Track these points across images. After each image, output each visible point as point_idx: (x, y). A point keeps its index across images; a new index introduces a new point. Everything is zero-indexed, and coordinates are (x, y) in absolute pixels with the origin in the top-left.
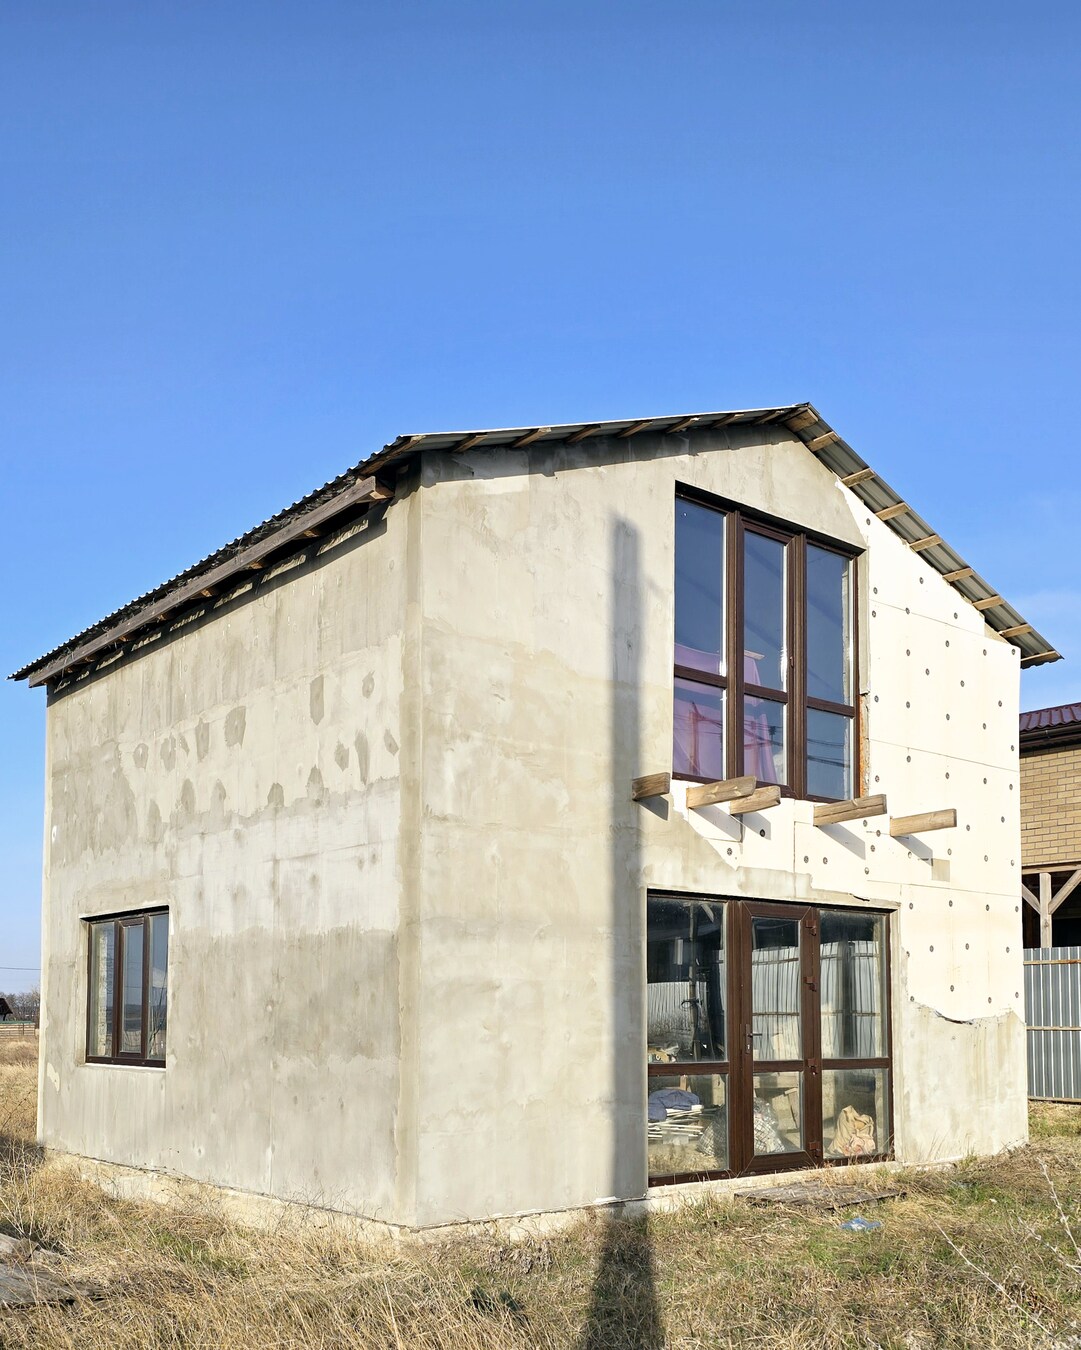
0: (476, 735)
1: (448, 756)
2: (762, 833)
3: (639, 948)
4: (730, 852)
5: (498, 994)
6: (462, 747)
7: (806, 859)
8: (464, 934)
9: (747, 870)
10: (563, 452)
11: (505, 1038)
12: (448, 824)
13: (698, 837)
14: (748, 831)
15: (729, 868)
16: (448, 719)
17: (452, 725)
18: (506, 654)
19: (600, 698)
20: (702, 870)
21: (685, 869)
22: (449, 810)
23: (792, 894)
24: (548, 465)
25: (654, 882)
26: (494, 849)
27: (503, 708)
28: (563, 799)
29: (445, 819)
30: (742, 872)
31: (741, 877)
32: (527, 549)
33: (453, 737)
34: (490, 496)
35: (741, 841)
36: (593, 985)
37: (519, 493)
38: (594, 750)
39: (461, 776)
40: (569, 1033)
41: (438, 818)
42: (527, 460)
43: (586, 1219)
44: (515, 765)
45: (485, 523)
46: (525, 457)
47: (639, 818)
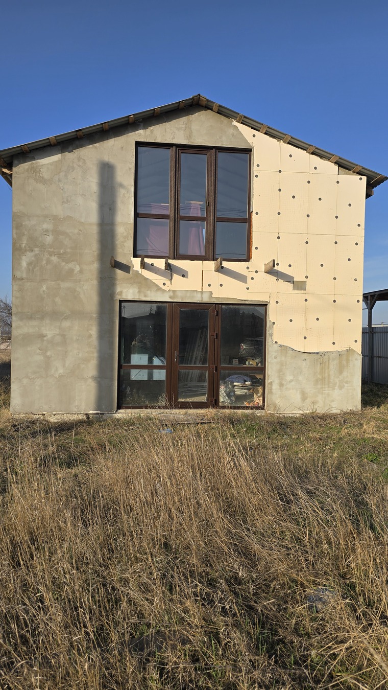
0: (36, 249)
1: (24, 258)
2: (183, 276)
3: (113, 322)
4: (164, 284)
5: (45, 338)
6: (29, 254)
7: (209, 285)
8: (31, 318)
9: (174, 291)
10: (77, 142)
11: (49, 353)
12: (24, 281)
13: (146, 279)
14: (175, 276)
15: (164, 291)
16: (24, 245)
17: (25, 247)
18: (50, 220)
19: (94, 231)
20: (149, 292)
21: (139, 292)
22: (24, 276)
23: (201, 299)
24: (70, 148)
25: (123, 297)
26: (44, 288)
27: (49, 239)
28: (77, 268)
29: (22, 279)
30: (171, 292)
31: (171, 294)
32: (60, 181)
33: (26, 251)
34: (42, 165)
35: (171, 280)
36: (90, 336)
37: (56, 162)
38: (92, 250)
39: (29, 264)
40: (78, 352)
41: (19, 279)
42: (60, 148)
43: (85, 417)
44: (54, 259)
45: (40, 175)
46: (59, 147)
47: (115, 273)
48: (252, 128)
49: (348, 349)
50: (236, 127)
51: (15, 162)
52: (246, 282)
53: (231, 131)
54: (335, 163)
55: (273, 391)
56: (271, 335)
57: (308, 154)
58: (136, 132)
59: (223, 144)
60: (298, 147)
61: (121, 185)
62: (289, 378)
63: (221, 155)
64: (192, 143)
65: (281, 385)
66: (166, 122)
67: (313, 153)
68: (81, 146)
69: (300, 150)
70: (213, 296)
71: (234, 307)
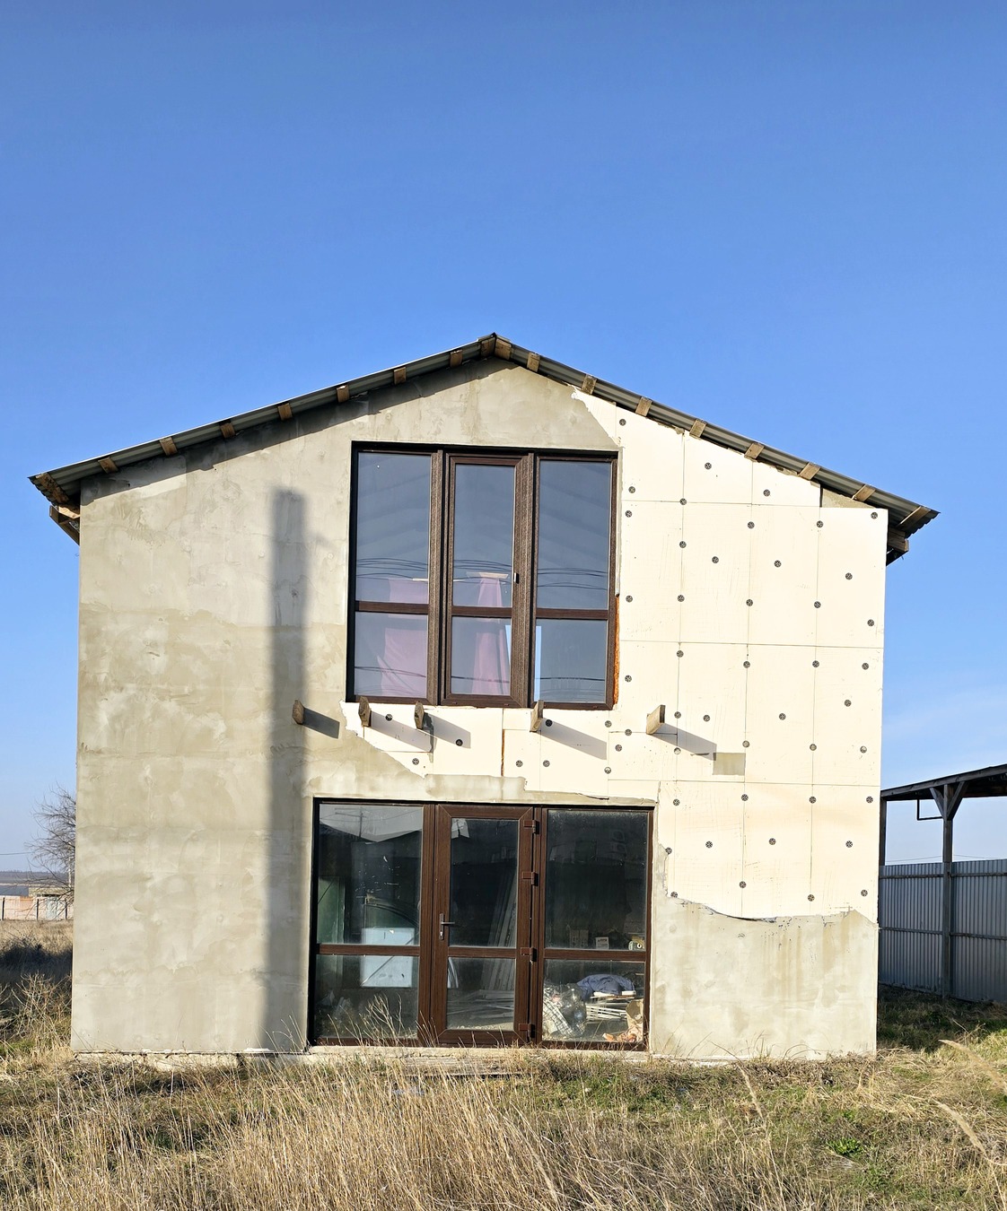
0: (130, 686)
1: (103, 705)
2: (459, 743)
3: (300, 848)
4: (416, 762)
5: (149, 884)
6: (115, 697)
7: (519, 764)
8: (117, 838)
9: (438, 778)
10: (222, 447)
11: (155, 918)
12: (102, 756)
13: (375, 750)
14: (440, 742)
15: (416, 777)
16: (103, 677)
17: (106, 679)
18: (161, 620)
19: (259, 646)
20: (381, 780)
21: (359, 779)
22: (104, 745)
23: (499, 796)
24: (207, 460)
25: (322, 791)
26: (148, 772)
27: (159, 662)
28: (221, 727)
29: (99, 752)
30: (431, 779)
31: (431, 783)
32: (183, 533)
33: (108, 689)
34: (145, 499)
35: (432, 751)
36: (249, 879)
37: (176, 491)
38: (254, 684)
39: (115, 719)
40: (222, 915)
41: (93, 752)
42: (184, 462)
43: (235, 1062)
44: (170, 706)
45: (141, 521)
46: (183, 460)
47: (304, 738)
48: (619, 405)
49: (846, 910)
50: (581, 404)
51: (86, 494)
52: (604, 757)
53: (570, 413)
54: (814, 480)
55: (666, 1007)
56: (663, 878)
57: (749, 461)
58: (354, 421)
59: (549, 444)
60: (726, 446)
61: (320, 540)
62: (705, 976)
63: (546, 467)
64: (480, 441)
65: (686, 993)
66: (420, 397)
67: (760, 459)
68: (232, 455)
69: (729, 452)
70: (527, 788)
71: (578, 813)
